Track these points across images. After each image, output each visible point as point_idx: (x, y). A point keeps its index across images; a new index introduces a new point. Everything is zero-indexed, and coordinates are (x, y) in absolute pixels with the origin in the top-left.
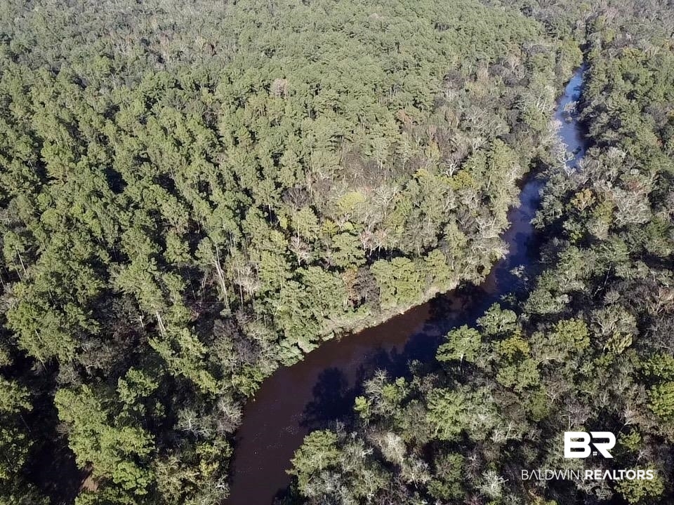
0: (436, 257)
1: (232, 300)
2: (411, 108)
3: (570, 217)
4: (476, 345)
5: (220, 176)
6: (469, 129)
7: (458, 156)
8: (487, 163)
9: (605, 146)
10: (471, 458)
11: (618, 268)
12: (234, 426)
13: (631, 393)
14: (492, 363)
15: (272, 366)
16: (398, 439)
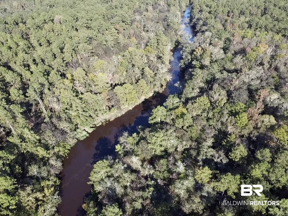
0: (142, 82)
1: (49, 115)
2: (121, 23)
3: (194, 60)
4: (165, 113)
5: (34, 60)
6: (148, 31)
7: (145, 41)
8: (157, 42)
9: (203, 32)
10: (170, 159)
11: (216, 75)
12: (59, 170)
13: (229, 120)
14: (173, 120)
15: (74, 141)
16: (137, 158)
